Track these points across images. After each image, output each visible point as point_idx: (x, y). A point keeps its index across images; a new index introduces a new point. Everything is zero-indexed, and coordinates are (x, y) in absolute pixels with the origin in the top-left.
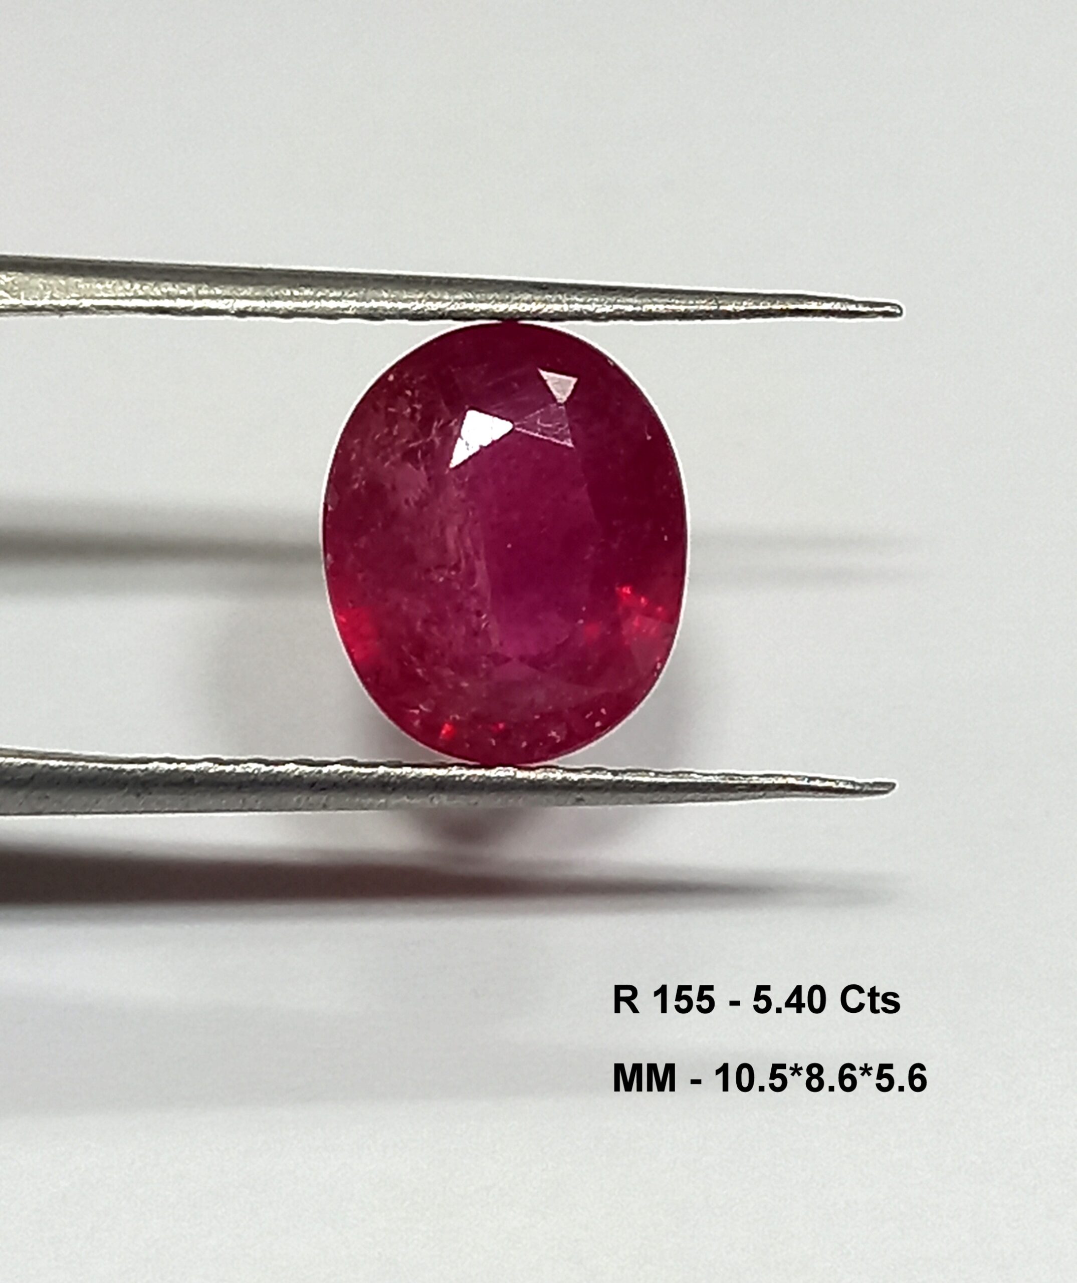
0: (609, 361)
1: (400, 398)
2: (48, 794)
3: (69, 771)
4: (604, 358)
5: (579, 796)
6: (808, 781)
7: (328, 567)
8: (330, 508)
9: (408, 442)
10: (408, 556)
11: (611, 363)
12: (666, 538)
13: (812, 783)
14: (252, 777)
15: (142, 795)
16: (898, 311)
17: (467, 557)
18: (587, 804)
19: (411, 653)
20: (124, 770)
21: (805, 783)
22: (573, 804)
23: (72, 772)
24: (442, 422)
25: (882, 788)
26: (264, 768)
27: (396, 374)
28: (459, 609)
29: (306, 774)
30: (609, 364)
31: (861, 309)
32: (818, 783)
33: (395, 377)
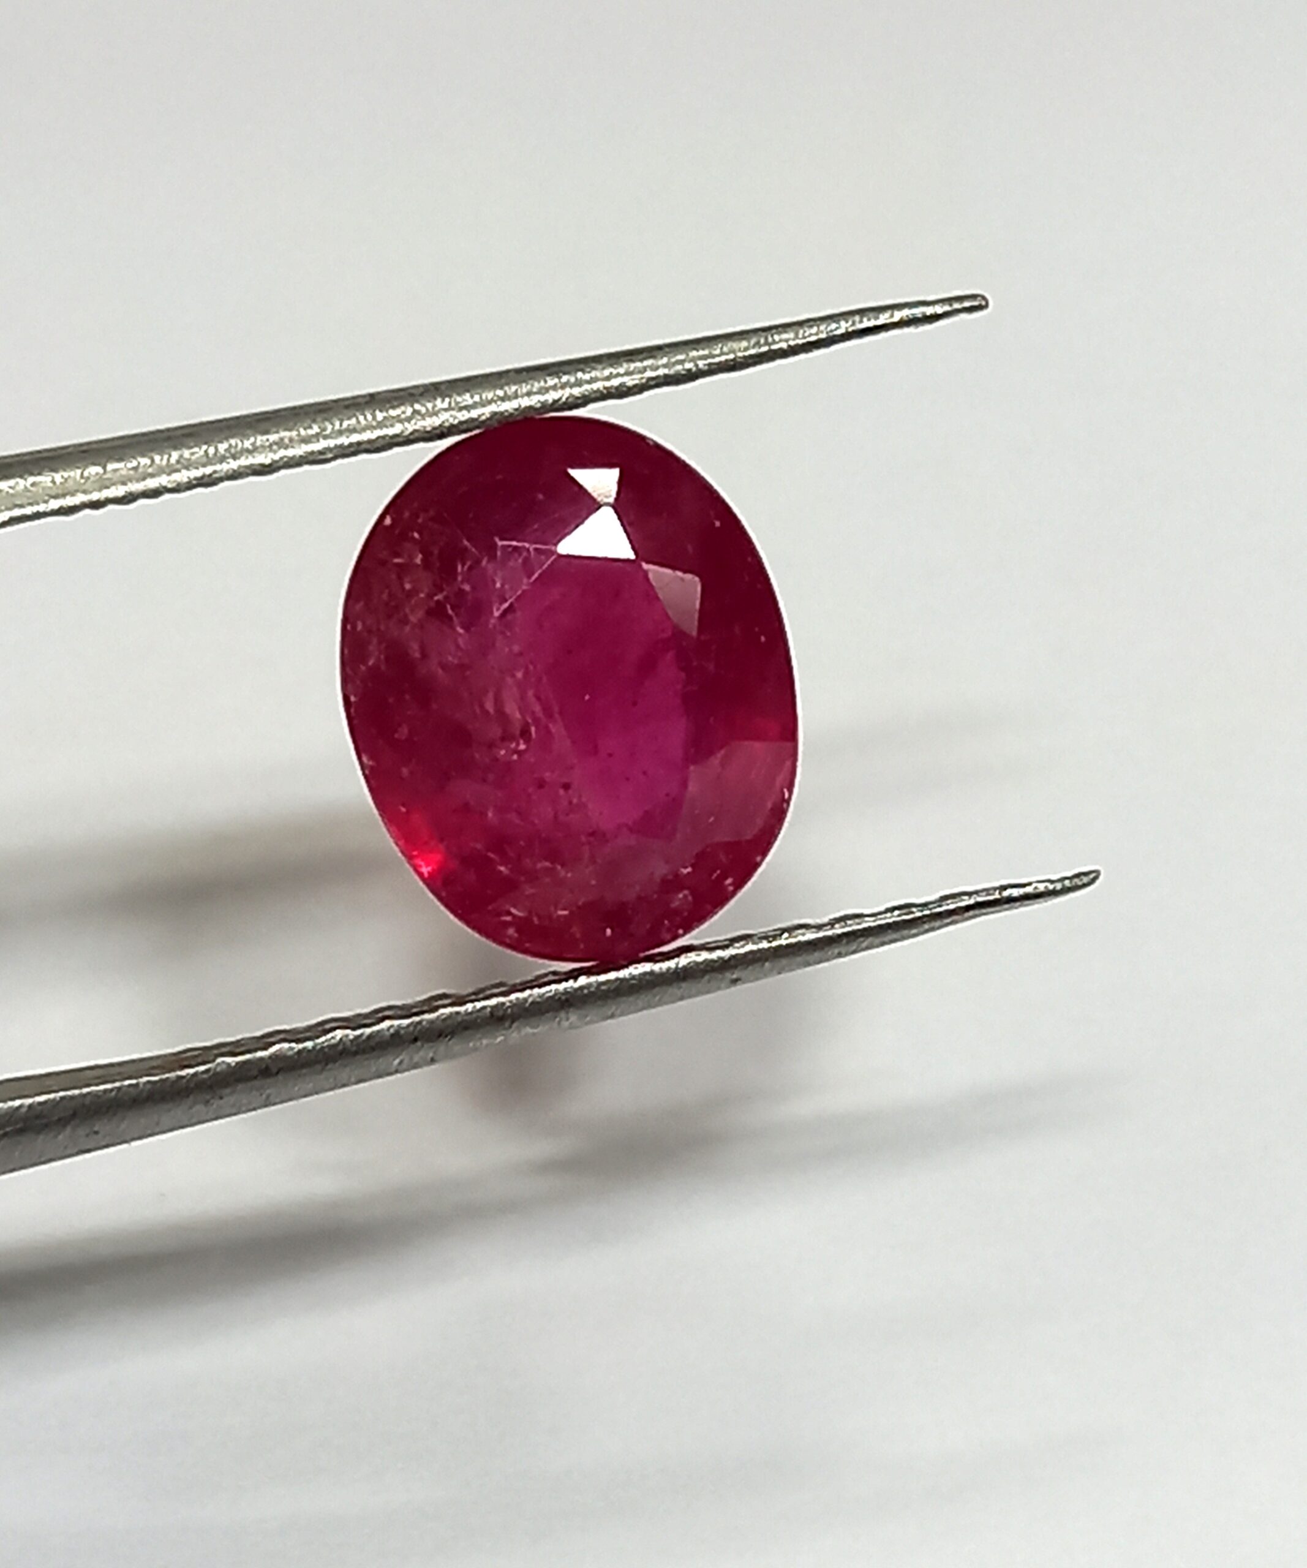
0: (648, 441)
1: (408, 545)
2: (96, 1129)
3: (116, 1095)
4: (642, 438)
5: (735, 976)
6: (1000, 894)
7: (367, 772)
8: (353, 699)
9: (430, 596)
10: (462, 737)
11: (651, 443)
12: (763, 639)
13: (1006, 893)
14: (341, 1047)
15: (212, 1101)
16: (983, 303)
17: (537, 721)
18: (744, 983)
19: (488, 850)
20: (182, 1077)
21: (997, 896)
22: (728, 987)
23: (120, 1094)
24: (469, 563)
25: (1083, 880)
26: (352, 1034)
27: (394, 516)
28: (541, 784)
29: (403, 1028)
30: (648, 444)
31: (939, 309)
32: (1015, 892)
33: (393, 519)
